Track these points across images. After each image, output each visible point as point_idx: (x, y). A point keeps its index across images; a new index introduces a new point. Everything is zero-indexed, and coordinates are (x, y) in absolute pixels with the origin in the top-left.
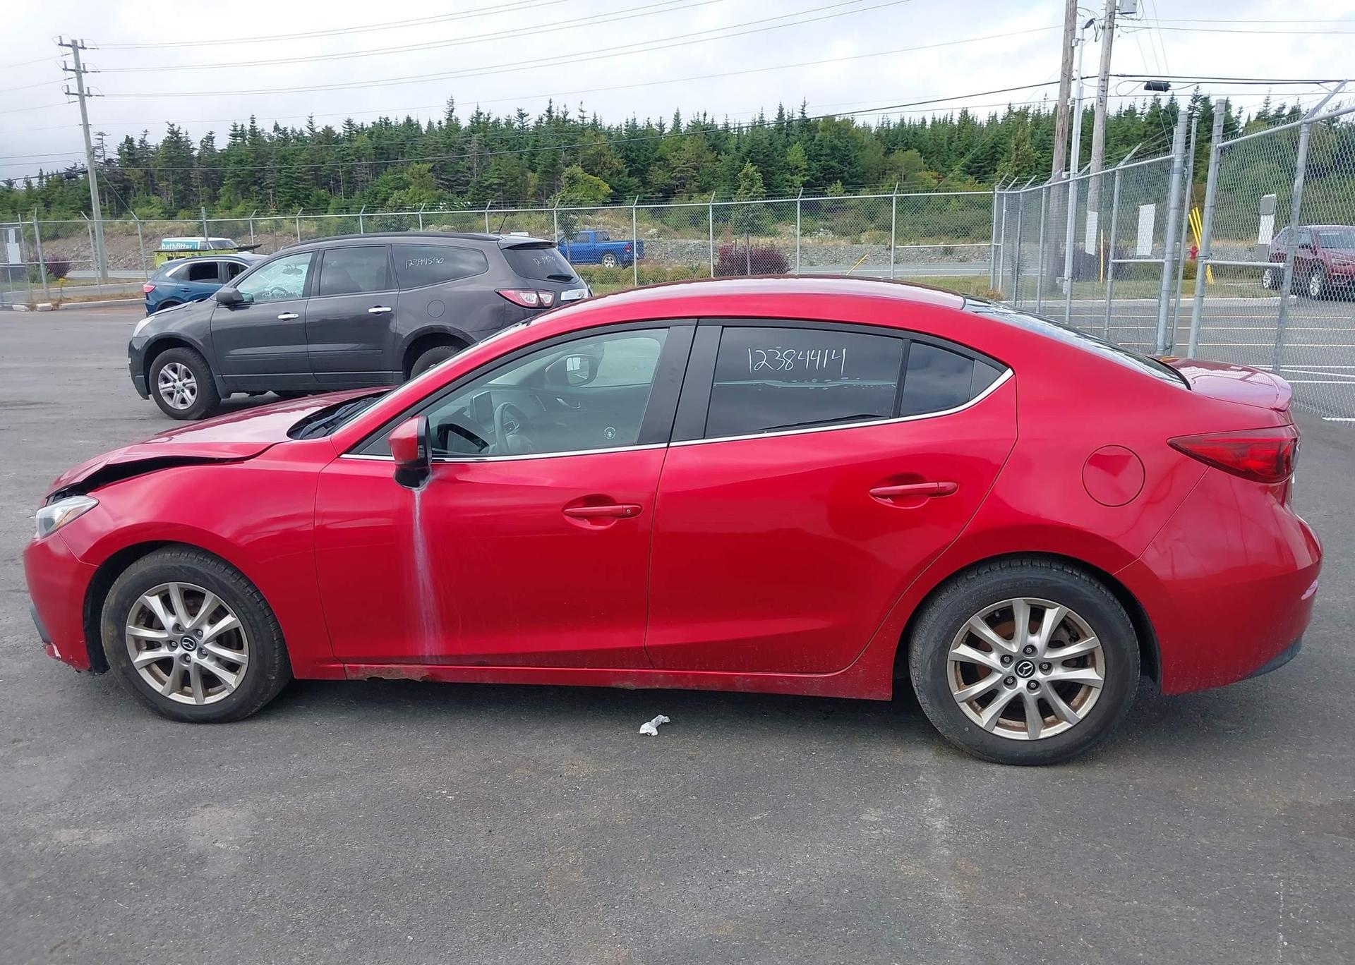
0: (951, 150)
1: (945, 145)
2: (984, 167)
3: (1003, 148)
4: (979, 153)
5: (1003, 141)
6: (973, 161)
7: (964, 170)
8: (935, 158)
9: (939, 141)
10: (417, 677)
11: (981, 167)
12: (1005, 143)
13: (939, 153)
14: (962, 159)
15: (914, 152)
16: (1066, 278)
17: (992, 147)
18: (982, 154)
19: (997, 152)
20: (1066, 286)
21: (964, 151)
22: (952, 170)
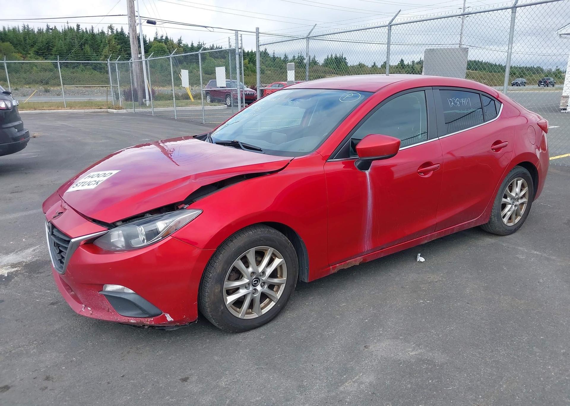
0: (26, 44)
1: (23, 41)
2: (45, 52)
3: (52, 44)
4: (41, 46)
5: (52, 41)
6: (39, 49)
7: (35, 54)
8: (19, 47)
9: (19, 39)
10: (357, 264)
11: (43, 52)
12: (53, 42)
13: (20, 44)
14: (33, 48)
15: (8, 44)
16: (147, 99)
17: (47, 44)
18: (43, 46)
19: (49, 46)
20: (148, 103)
21: (33, 45)
22: (29, 54)
